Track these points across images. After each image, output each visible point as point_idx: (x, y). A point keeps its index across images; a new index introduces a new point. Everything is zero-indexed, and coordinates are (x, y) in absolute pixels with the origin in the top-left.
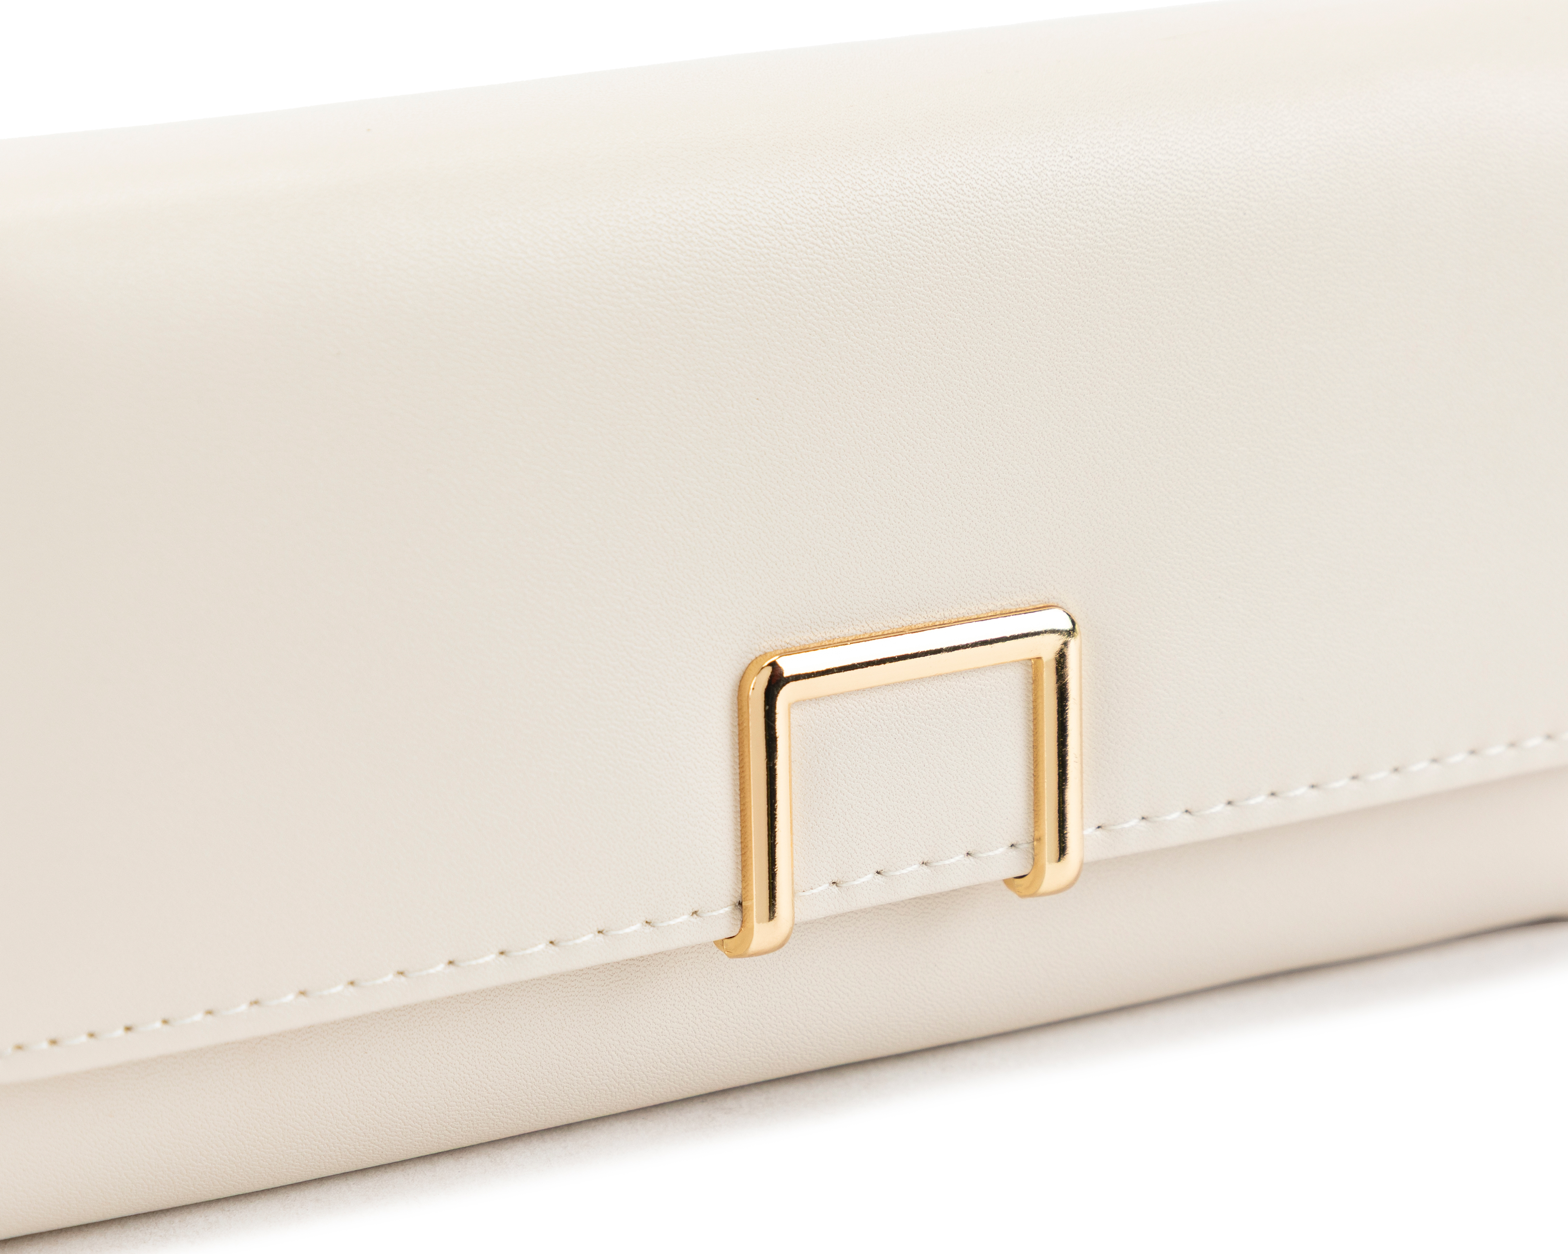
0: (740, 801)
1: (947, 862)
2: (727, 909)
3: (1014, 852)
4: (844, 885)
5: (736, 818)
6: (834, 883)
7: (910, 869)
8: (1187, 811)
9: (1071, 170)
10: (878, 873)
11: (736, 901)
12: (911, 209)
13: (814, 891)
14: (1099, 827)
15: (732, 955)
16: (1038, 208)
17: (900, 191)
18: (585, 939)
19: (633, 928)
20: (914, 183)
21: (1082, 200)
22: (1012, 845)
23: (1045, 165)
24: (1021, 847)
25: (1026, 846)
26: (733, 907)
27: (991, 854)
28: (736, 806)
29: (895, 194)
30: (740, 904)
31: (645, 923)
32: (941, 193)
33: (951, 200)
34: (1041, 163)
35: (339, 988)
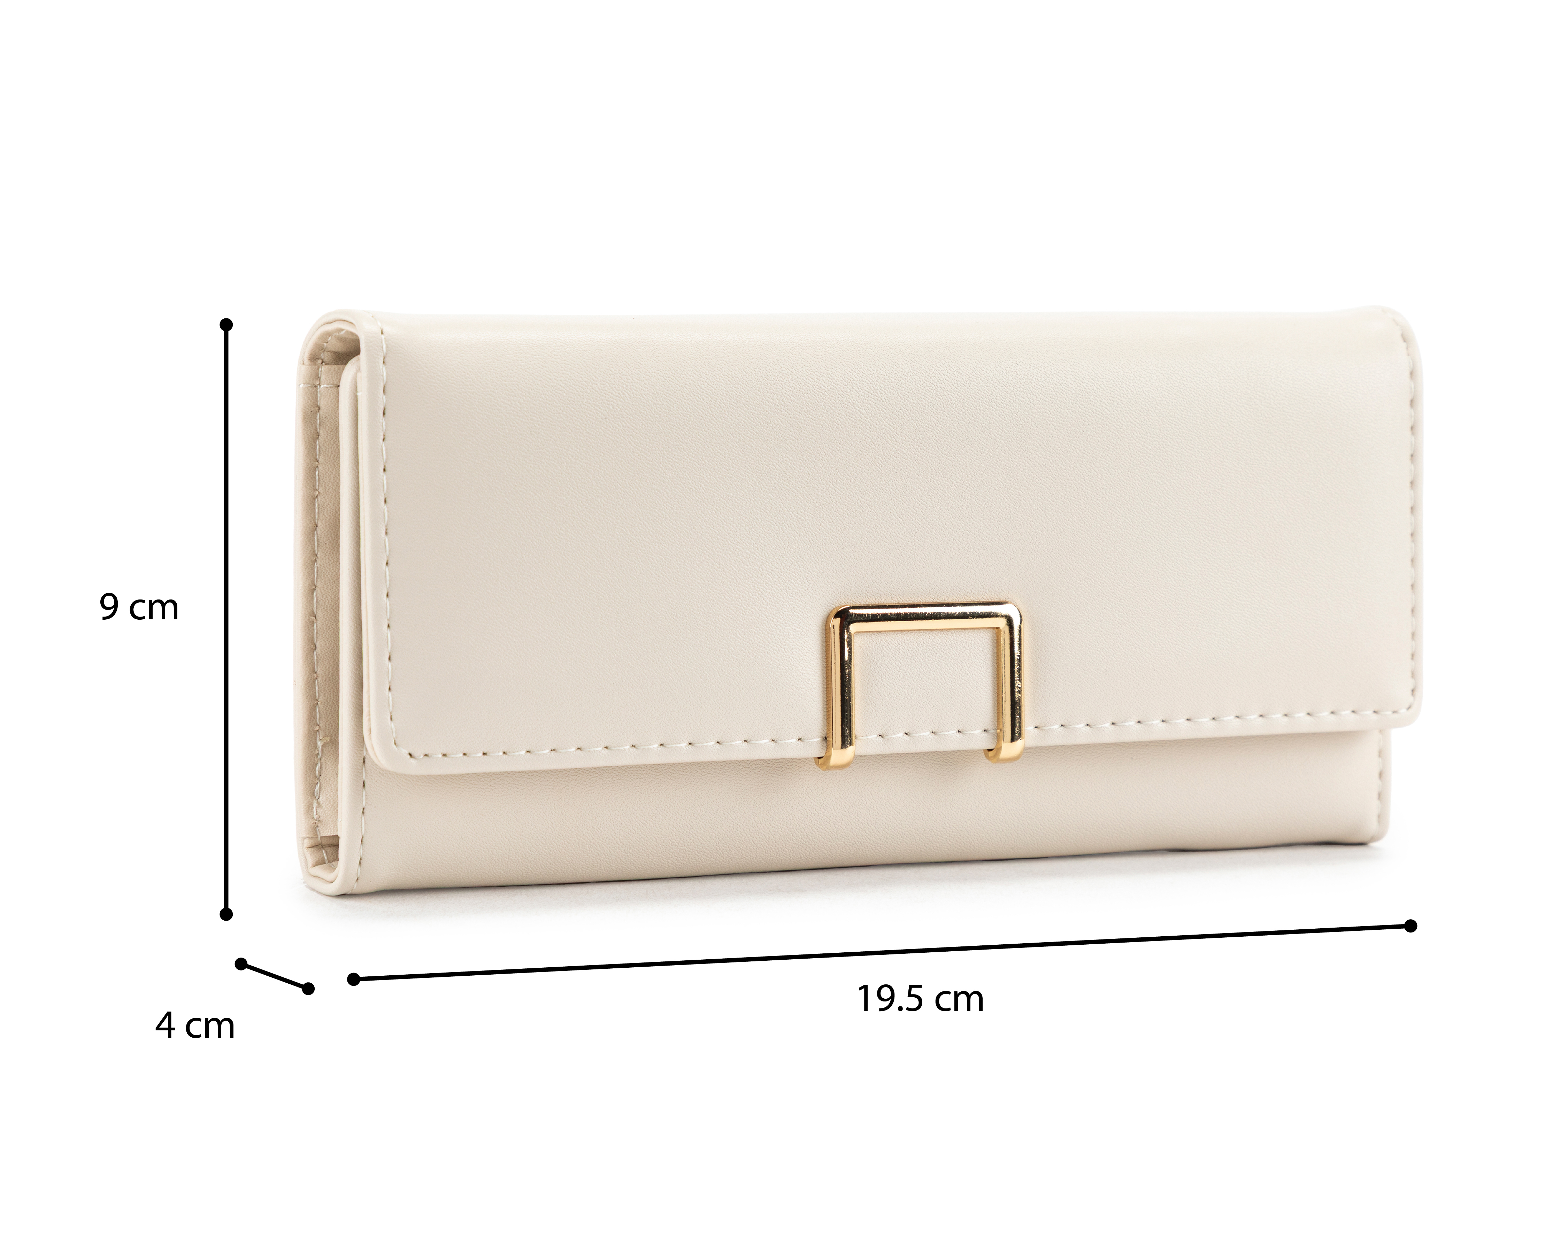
0: (826, 682)
1: (946, 733)
2: (818, 739)
3: (986, 734)
4: (886, 737)
5: (824, 691)
6: (880, 735)
7: (924, 734)
8: (1087, 725)
9: (1017, 371)
10: (906, 734)
11: (824, 736)
12: (924, 381)
13: (868, 737)
14: (1036, 727)
15: (821, 766)
16: (997, 388)
17: (918, 371)
18: (737, 742)
19: (765, 741)
20: (927, 367)
21: (1023, 387)
22: (985, 731)
23: (1002, 366)
24: (990, 732)
25: (993, 731)
26: (822, 739)
27: (972, 732)
28: (824, 685)
29: (916, 372)
30: (826, 738)
31: (771, 740)
32: (942, 374)
33: (947, 379)
34: (1000, 365)
35: (600, 749)
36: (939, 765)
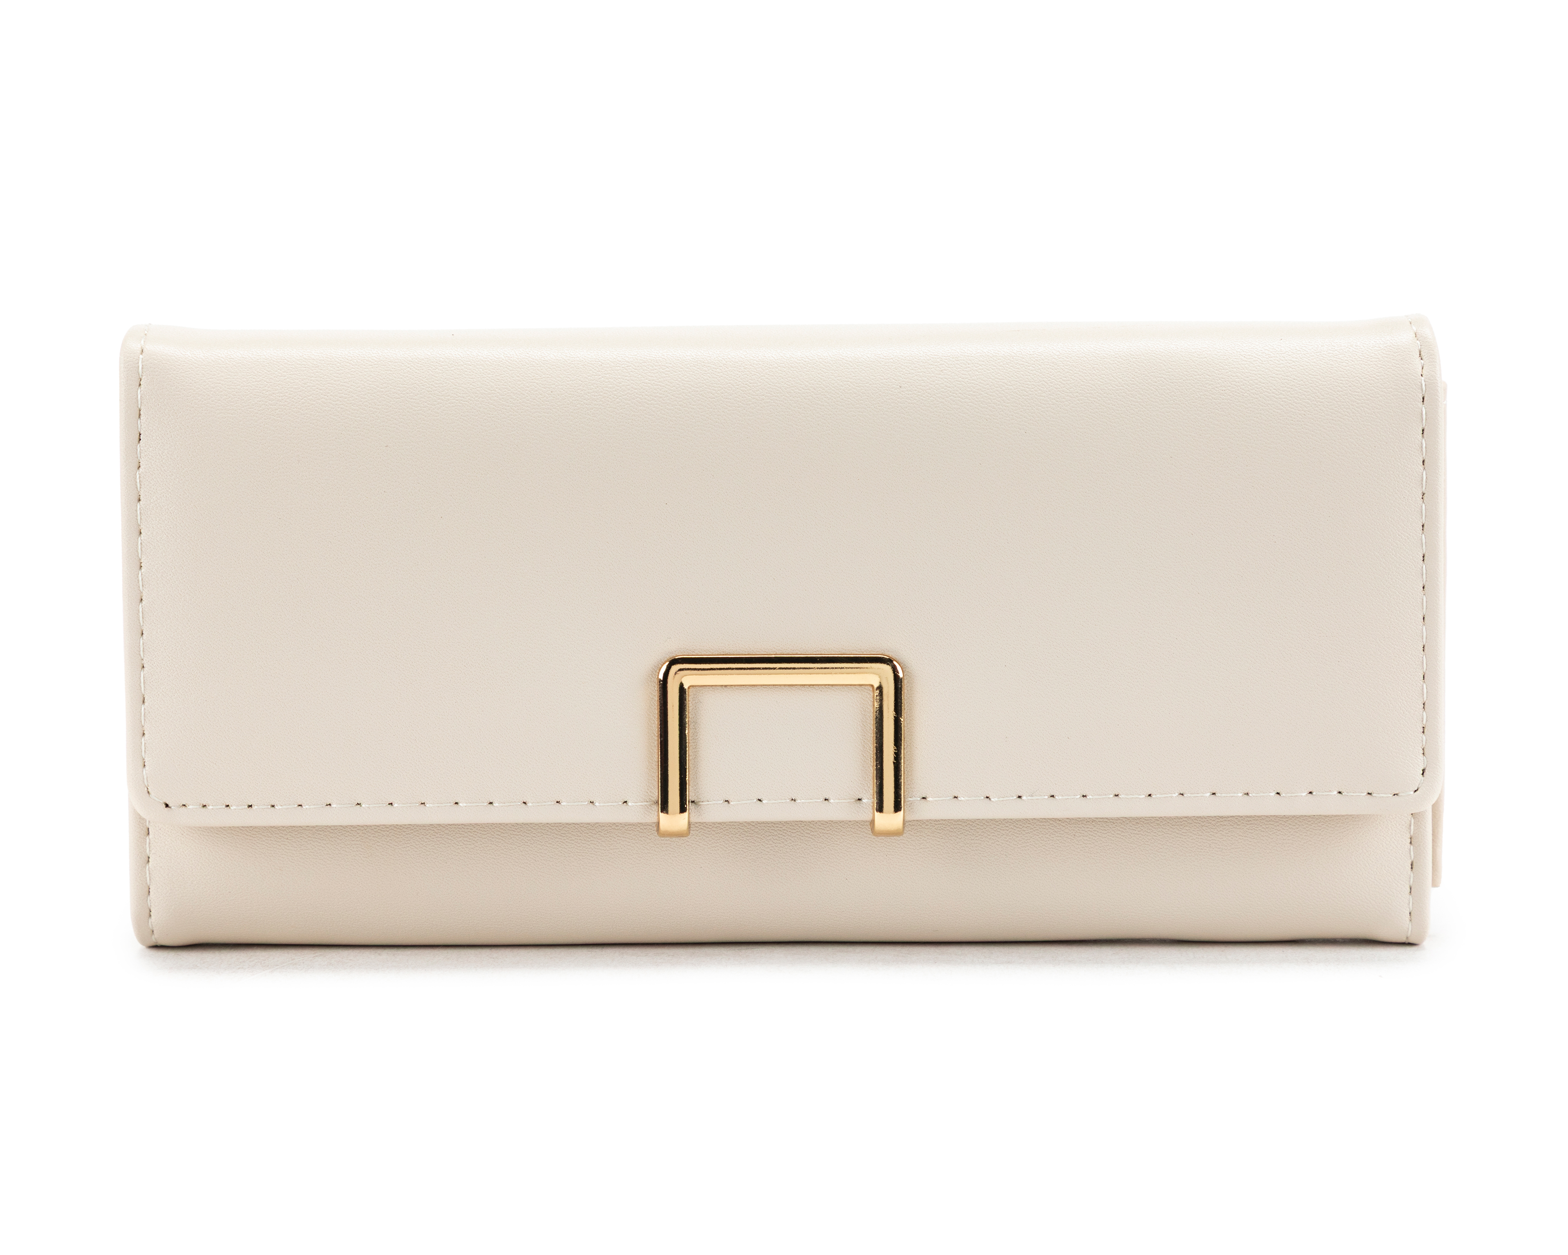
2: (647, 804)
6: (726, 801)
10: (759, 800)
11: (654, 800)
13: (710, 803)
18: (547, 804)
22: (858, 799)
24: (864, 801)
25: (868, 801)
26: (652, 803)
30: (657, 802)
31: (590, 802)
36: (829, 835)
